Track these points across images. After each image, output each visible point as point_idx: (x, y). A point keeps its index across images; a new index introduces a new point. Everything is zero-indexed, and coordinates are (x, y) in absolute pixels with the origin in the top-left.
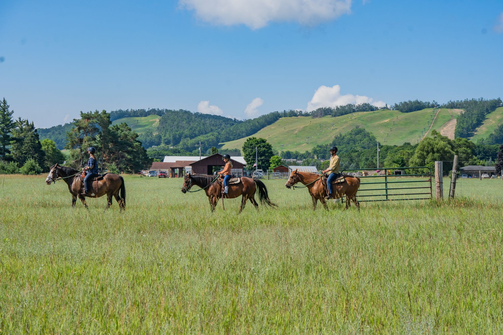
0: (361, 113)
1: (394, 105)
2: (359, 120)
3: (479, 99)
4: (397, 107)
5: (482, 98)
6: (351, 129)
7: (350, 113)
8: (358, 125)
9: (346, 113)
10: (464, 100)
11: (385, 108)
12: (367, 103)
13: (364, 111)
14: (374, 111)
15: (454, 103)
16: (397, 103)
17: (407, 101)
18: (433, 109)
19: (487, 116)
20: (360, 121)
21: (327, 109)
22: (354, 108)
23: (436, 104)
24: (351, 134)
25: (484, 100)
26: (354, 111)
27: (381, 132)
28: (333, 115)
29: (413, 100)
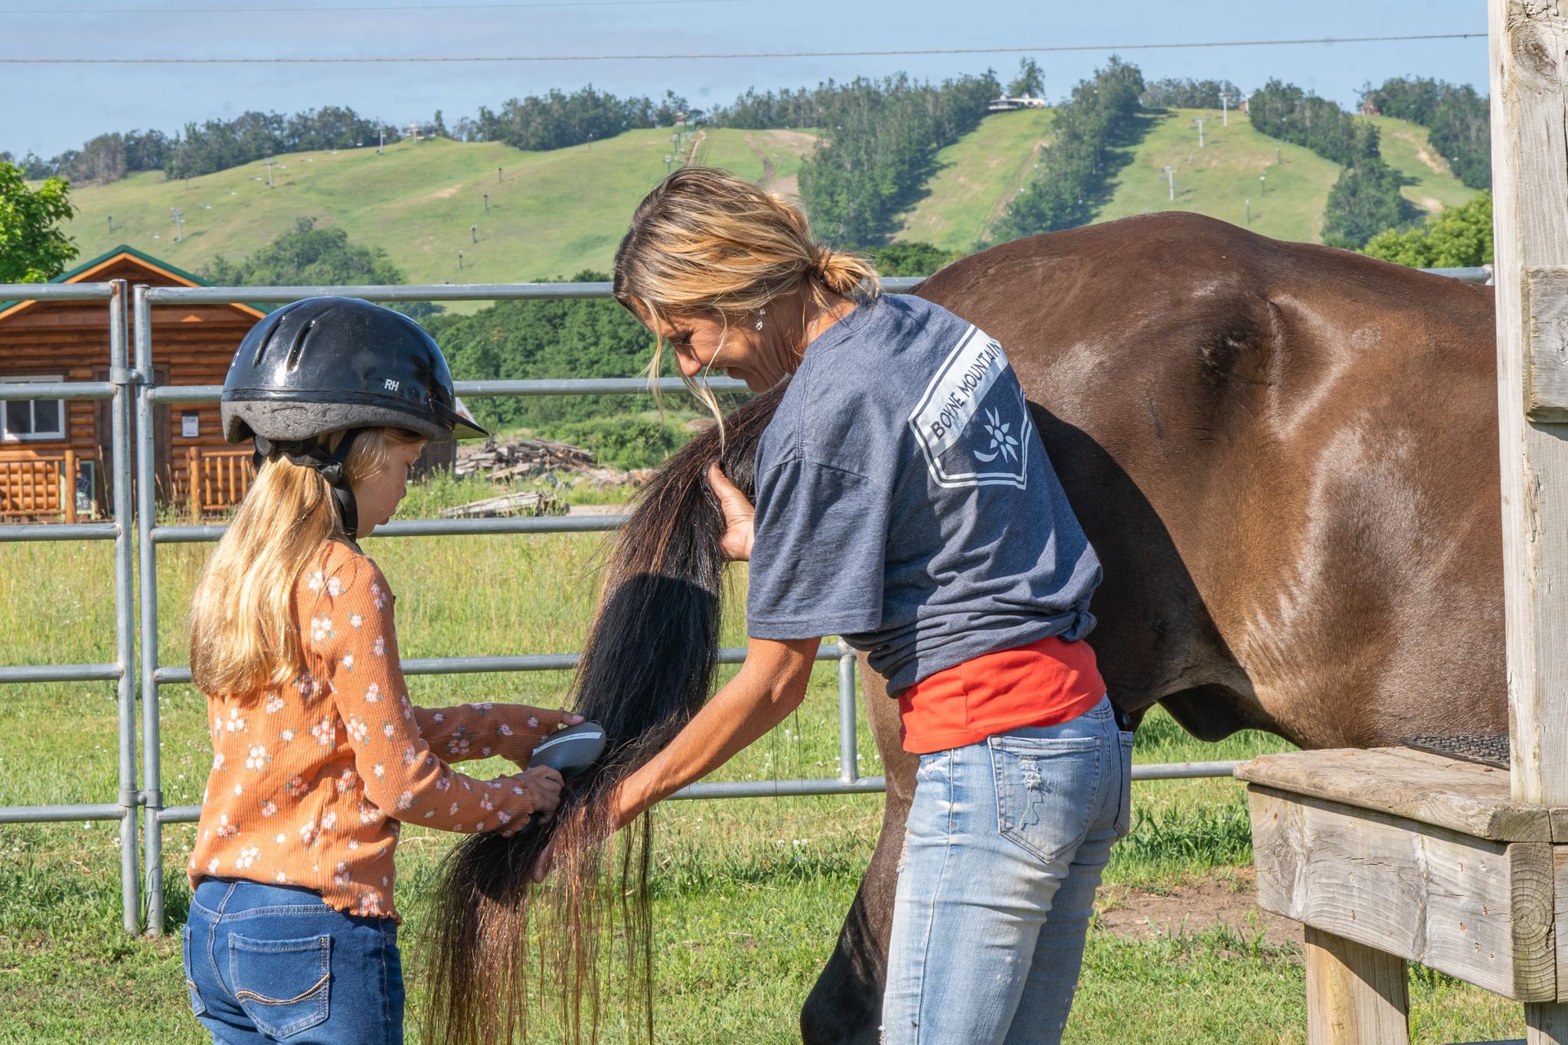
0: (313, 159)
1: (476, 117)
2: (308, 190)
3: (888, 81)
4: (492, 128)
5: (903, 78)
6: (274, 237)
7: (260, 157)
8: (310, 213)
9: (241, 157)
10: (815, 88)
11: (434, 131)
12: (343, 109)
13: (330, 145)
14: (381, 148)
15: (767, 103)
16: (489, 107)
17: (542, 93)
18: (668, 130)
19: (945, 155)
20: (312, 196)
21: (138, 141)
22: (277, 133)
23: (680, 108)
24: (275, 259)
25: (911, 83)
26: (279, 148)
27: (426, 248)
28: (171, 169)
29: (570, 89)
